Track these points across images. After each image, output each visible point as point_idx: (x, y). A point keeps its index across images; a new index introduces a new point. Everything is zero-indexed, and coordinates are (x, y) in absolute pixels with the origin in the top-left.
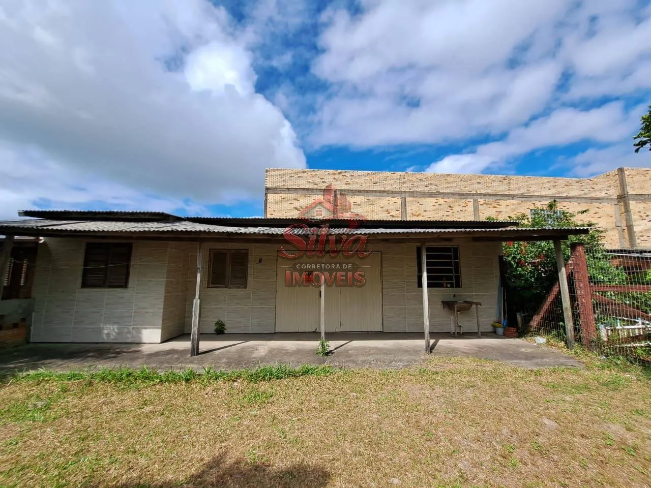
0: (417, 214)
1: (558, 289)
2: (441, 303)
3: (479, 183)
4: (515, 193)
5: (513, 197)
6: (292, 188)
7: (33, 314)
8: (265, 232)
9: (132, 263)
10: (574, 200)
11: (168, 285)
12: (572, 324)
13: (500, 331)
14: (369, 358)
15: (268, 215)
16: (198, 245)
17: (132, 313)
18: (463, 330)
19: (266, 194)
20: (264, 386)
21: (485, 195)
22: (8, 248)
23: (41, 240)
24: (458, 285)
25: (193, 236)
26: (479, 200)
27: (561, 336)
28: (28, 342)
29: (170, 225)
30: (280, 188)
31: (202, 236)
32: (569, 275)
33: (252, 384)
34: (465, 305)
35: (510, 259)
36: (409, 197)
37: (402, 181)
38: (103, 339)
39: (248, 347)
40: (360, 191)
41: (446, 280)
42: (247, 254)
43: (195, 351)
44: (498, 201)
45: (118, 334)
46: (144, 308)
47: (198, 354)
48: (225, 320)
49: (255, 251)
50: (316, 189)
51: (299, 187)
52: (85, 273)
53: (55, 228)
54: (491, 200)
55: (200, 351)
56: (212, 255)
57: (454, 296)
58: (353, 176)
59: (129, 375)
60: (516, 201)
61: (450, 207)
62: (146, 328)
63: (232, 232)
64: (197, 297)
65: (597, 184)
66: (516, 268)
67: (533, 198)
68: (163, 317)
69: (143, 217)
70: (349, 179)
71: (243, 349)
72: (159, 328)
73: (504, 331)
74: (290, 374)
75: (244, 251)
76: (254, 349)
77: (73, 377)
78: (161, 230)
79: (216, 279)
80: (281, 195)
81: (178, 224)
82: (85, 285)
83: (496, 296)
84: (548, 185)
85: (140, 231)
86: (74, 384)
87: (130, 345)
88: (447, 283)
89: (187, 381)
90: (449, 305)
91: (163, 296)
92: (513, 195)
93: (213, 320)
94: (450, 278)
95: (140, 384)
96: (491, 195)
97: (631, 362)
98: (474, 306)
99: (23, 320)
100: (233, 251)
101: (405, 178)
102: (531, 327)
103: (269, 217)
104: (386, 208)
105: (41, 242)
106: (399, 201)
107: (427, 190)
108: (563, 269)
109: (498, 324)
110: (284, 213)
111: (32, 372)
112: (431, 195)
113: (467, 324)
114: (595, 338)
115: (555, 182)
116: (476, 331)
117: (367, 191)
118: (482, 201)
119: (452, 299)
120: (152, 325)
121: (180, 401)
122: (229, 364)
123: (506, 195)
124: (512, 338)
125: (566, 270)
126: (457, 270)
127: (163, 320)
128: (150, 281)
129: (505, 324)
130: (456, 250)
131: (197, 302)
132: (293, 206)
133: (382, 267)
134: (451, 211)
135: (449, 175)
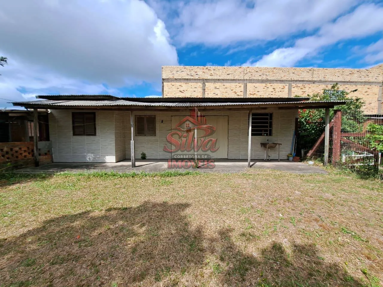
0: (253, 93)
1: (324, 136)
2: (260, 144)
3: (294, 73)
4: (315, 79)
5: (314, 82)
6: (178, 79)
7: (52, 149)
8: (165, 105)
9: (97, 123)
10: (353, 84)
11: (116, 134)
12: (328, 154)
13: (291, 158)
14: (219, 169)
15: (164, 95)
16: (131, 113)
17: (100, 148)
18: (270, 158)
19: (163, 83)
20: (168, 179)
21: (296, 81)
22: (36, 115)
23: (49, 111)
24: (270, 134)
25: (128, 108)
26: (292, 84)
27: (322, 161)
28: (53, 162)
29: (114, 102)
30: (170, 79)
31: (132, 108)
32: (331, 128)
33: (162, 178)
34: (272, 145)
35: (303, 120)
36: (249, 83)
37: (245, 73)
38: (87, 160)
39: (158, 164)
40: (219, 80)
41: (264, 132)
42: (155, 118)
43: (134, 166)
44: (304, 85)
45: (94, 158)
46: (105, 146)
47: (135, 167)
48: (145, 152)
49: (159, 116)
50: (193, 79)
51: (182, 78)
52: (74, 128)
53: (58, 104)
54: (300, 85)
55: (136, 166)
56: (137, 119)
57: (268, 140)
58: (215, 70)
59: (106, 174)
60: (316, 85)
61: (274, 89)
62: (108, 156)
63: (148, 106)
64: (132, 139)
65: (371, 73)
66: (306, 125)
67: (327, 83)
68: (116, 150)
69: (99, 98)
70: (212, 72)
71: (156, 165)
72: (114, 156)
73: (293, 158)
74: (180, 175)
75: (153, 116)
76: (163, 165)
77: (81, 175)
78: (111, 104)
79: (140, 132)
80: (171, 83)
81: (118, 101)
82: (74, 134)
83: (292, 141)
84: (338, 74)
85: (101, 105)
86: (81, 177)
87: (101, 163)
88: (264, 134)
89: (133, 177)
90: (264, 145)
91: (114, 140)
92: (315, 81)
93: (140, 152)
94: (267, 131)
95: (111, 178)
96: (300, 81)
97: (352, 172)
98: (278, 146)
99: (49, 151)
100: (147, 116)
101: (247, 71)
102: (307, 156)
103: (165, 97)
104: (234, 91)
105: (49, 112)
106: (243, 86)
107: (260, 78)
108: (328, 125)
109: (290, 155)
110: (174, 94)
111: (62, 173)
112: (262, 81)
113: (273, 155)
114: (338, 161)
115: (343, 72)
116: (278, 159)
117: (223, 80)
118: (294, 85)
119: (267, 142)
120: (111, 154)
121: (131, 184)
122: (151, 170)
123: (310, 81)
124: (296, 162)
125: (330, 125)
126: (271, 126)
127: (116, 152)
128: (107, 132)
129: (294, 155)
130: (271, 115)
131: (132, 142)
132: (179, 90)
133: (228, 124)
134: (274, 92)
135: (275, 68)
